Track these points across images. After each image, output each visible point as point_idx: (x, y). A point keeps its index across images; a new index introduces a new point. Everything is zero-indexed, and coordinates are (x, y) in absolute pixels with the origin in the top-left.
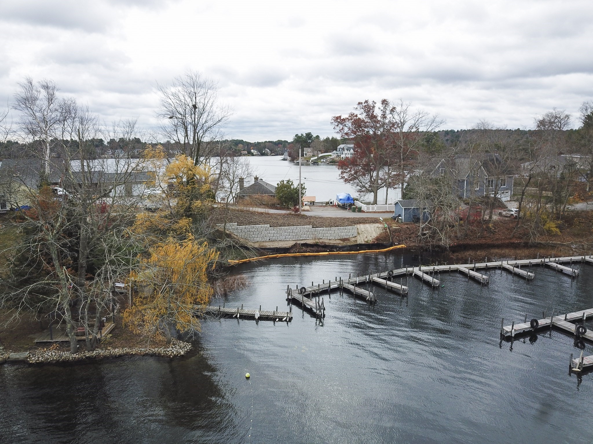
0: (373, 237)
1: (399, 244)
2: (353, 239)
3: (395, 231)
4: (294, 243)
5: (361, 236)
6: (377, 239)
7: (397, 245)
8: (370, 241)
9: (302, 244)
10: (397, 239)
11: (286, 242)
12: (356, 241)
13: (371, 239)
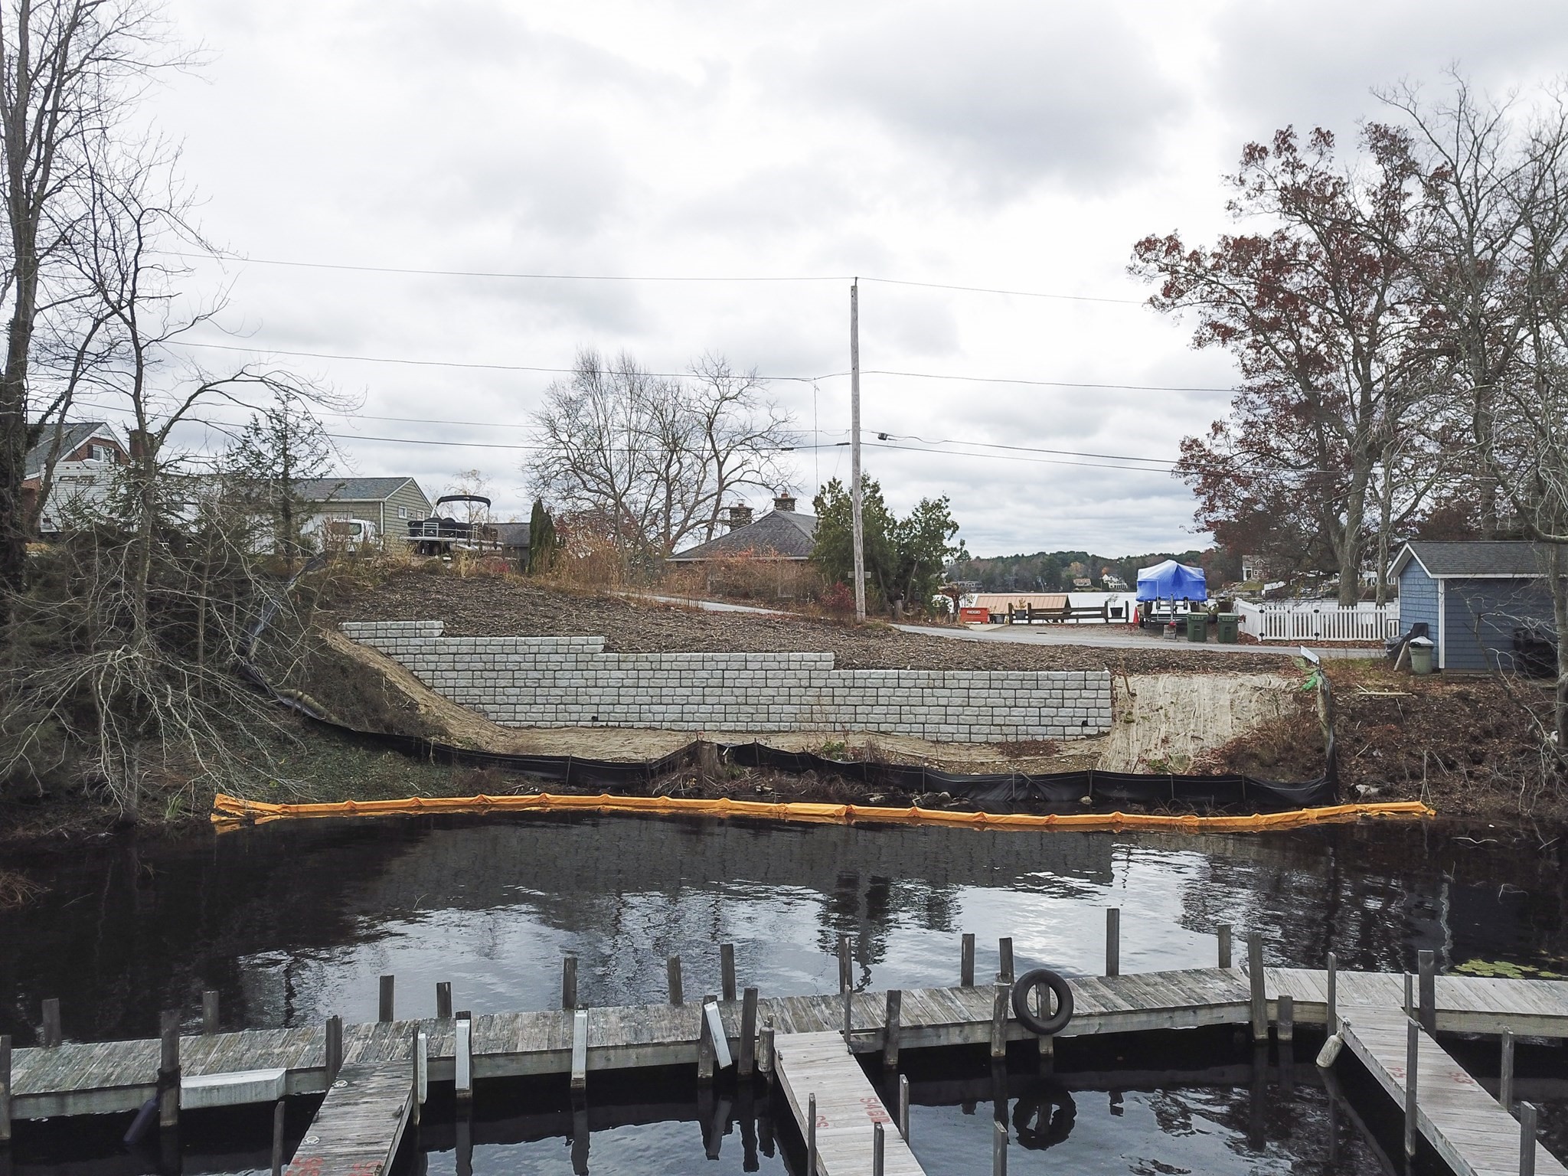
1: (1386, 795)
2: (1082, 748)
3: (1372, 711)
7: (1368, 799)
8: (1184, 760)
9: (735, 749)
10: (1373, 760)
12: (1095, 756)
13: (1191, 748)
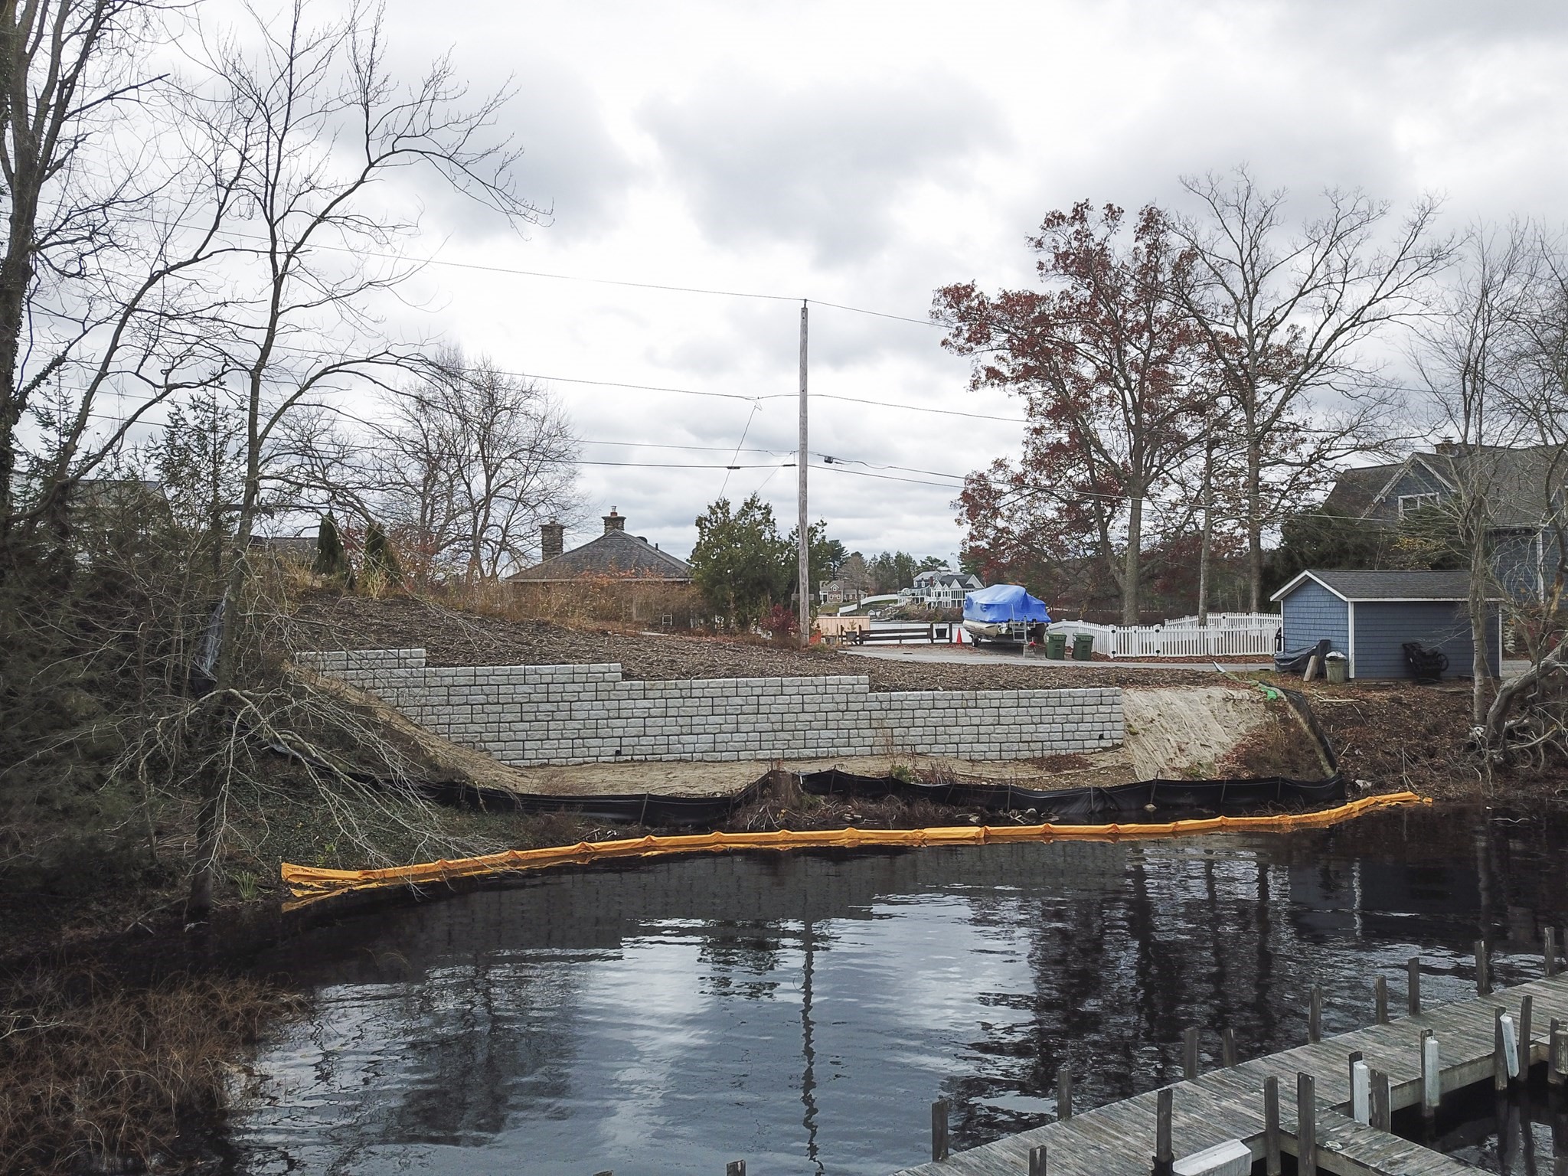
0: (1217, 749)
1: (1380, 788)
2: (1107, 760)
3: (1337, 716)
4: (764, 770)
5: (1148, 741)
6: (1247, 756)
7: (1367, 793)
8: (1210, 766)
9: (810, 778)
10: (1358, 758)
11: (718, 768)
12: (1127, 767)
13: (1208, 756)
